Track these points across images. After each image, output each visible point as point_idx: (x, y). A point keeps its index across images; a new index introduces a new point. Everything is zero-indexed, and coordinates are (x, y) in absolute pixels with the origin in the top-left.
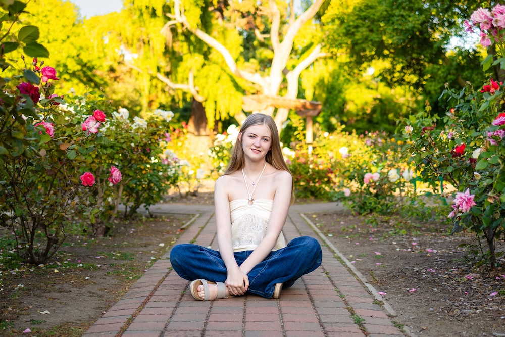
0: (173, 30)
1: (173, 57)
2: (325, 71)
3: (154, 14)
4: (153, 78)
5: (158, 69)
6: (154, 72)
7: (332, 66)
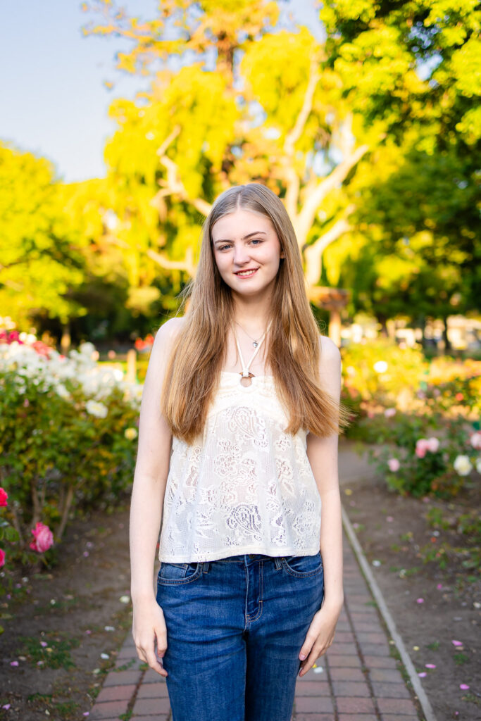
0: (168, 201)
1: (169, 230)
2: (353, 246)
3: (143, 181)
4: (142, 255)
5: (150, 244)
6: (144, 247)
7: (361, 241)
